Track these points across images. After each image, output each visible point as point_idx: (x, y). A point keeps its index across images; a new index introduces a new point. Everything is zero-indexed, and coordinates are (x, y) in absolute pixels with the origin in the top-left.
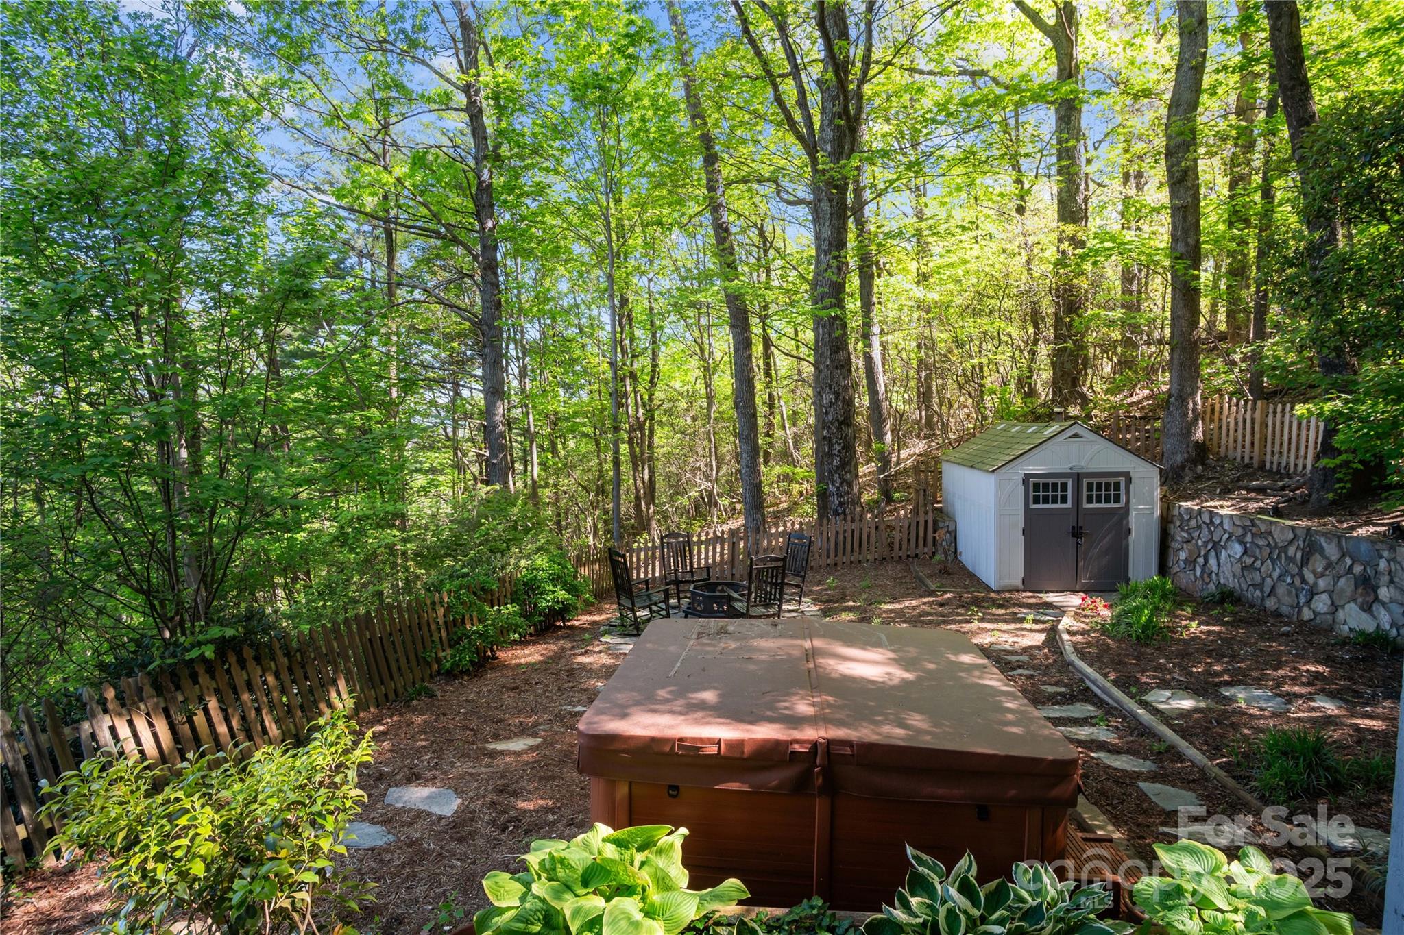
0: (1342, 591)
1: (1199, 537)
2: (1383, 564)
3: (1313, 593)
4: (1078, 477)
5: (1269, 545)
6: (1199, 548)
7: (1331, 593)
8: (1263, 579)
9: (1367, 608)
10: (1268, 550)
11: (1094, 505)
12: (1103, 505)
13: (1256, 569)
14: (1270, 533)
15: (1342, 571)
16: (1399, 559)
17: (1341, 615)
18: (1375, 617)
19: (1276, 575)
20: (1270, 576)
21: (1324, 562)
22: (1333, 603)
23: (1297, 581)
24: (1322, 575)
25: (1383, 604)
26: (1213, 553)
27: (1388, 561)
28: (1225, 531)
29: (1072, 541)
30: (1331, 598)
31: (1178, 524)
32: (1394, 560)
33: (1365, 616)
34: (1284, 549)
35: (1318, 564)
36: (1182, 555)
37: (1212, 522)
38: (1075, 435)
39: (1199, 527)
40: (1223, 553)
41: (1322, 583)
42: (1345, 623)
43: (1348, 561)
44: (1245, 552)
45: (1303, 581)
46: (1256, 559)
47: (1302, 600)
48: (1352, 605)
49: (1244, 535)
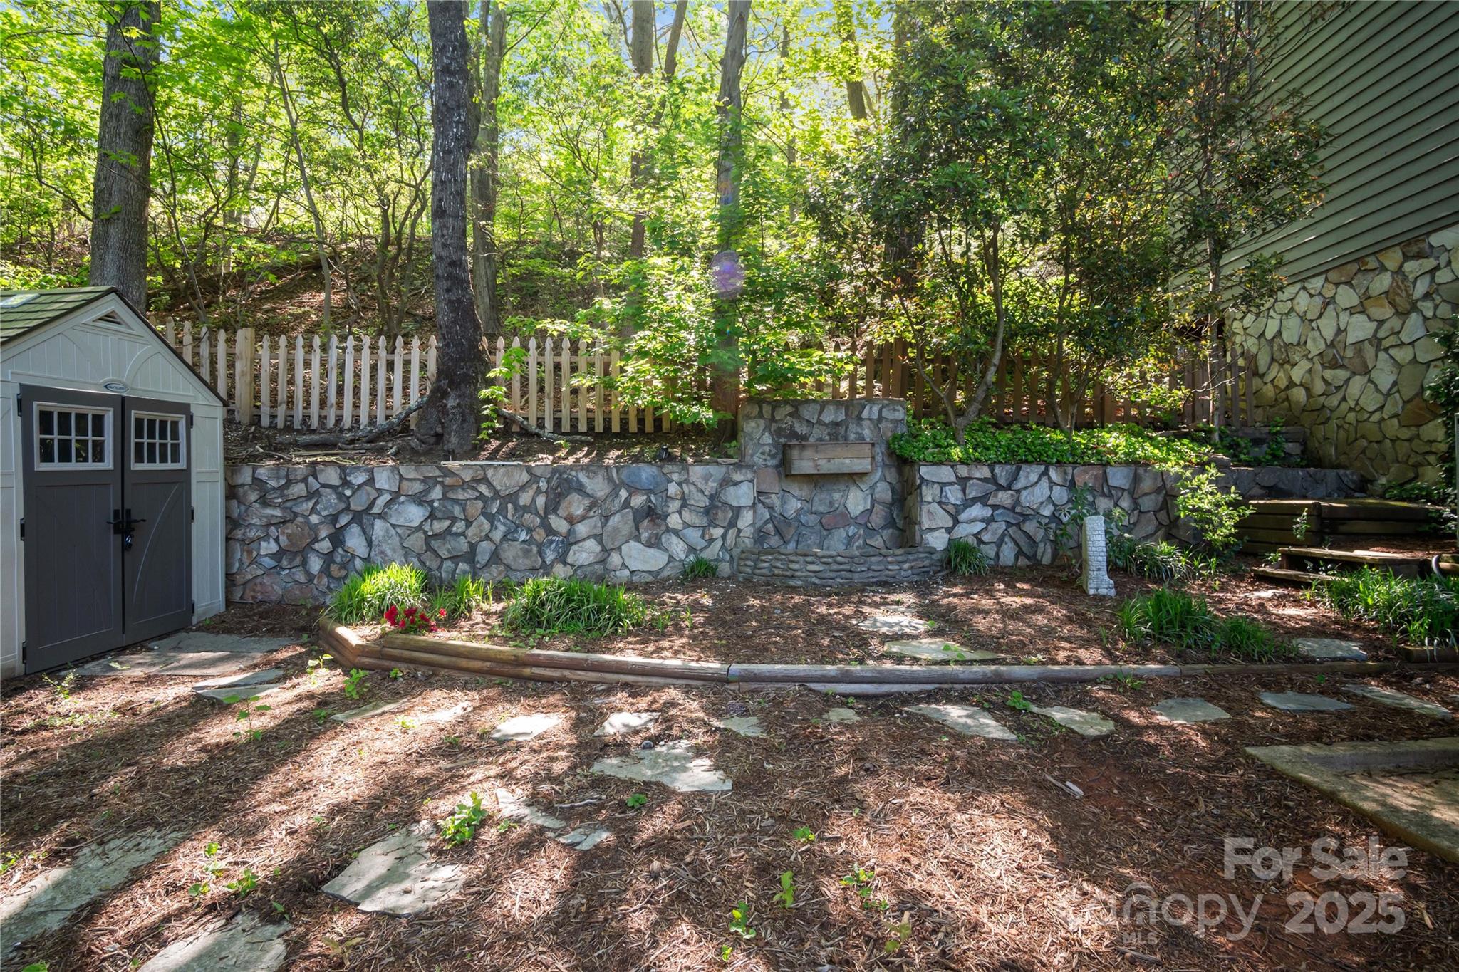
0: (616, 530)
1: (313, 510)
2: (673, 489)
3: (569, 541)
4: (123, 405)
5: (481, 497)
6: (315, 529)
7: (598, 538)
8: (473, 546)
9: (654, 543)
10: (480, 504)
11: (145, 466)
12: (158, 466)
13: (457, 535)
14: (485, 480)
15: (617, 506)
16: (692, 479)
17: (615, 559)
18: (667, 550)
19: (497, 535)
20: (487, 538)
21: (587, 502)
22: (604, 550)
23: (540, 535)
24: (583, 518)
25: (676, 533)
26: (355, 529)
27: (680, 484)
28: (380, 492)
29: (114, 541)
30: (601, 543)
31: (253, 496)
32: (687, 481)
33: (652, 551)
34: (513, 498)
35: (576, 505)
36: (269, 547)
37: (346, 483)
38: (109, 318)
39: (311, 495)
40: (378, 524)
41: (582, 529)
42: (624, 566)
43: (624, 494)
44: (432, 516)
45: (550, 531)
46: (454, 520)
47: (550, 556)
48: (632, 543)
49: (428, 491)
